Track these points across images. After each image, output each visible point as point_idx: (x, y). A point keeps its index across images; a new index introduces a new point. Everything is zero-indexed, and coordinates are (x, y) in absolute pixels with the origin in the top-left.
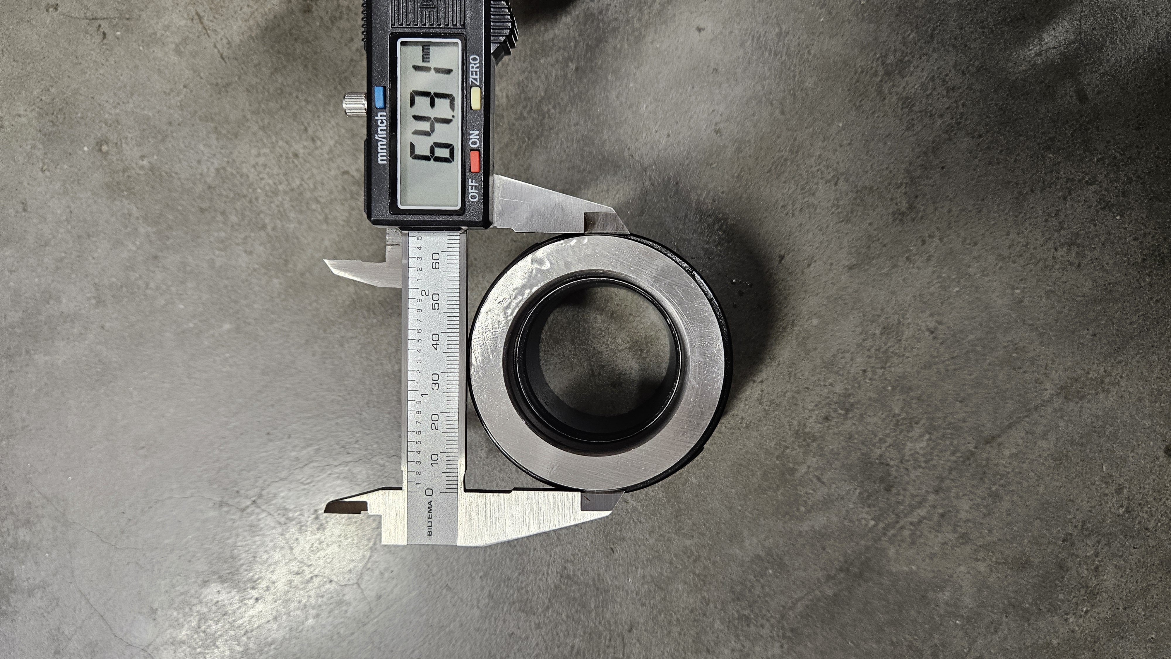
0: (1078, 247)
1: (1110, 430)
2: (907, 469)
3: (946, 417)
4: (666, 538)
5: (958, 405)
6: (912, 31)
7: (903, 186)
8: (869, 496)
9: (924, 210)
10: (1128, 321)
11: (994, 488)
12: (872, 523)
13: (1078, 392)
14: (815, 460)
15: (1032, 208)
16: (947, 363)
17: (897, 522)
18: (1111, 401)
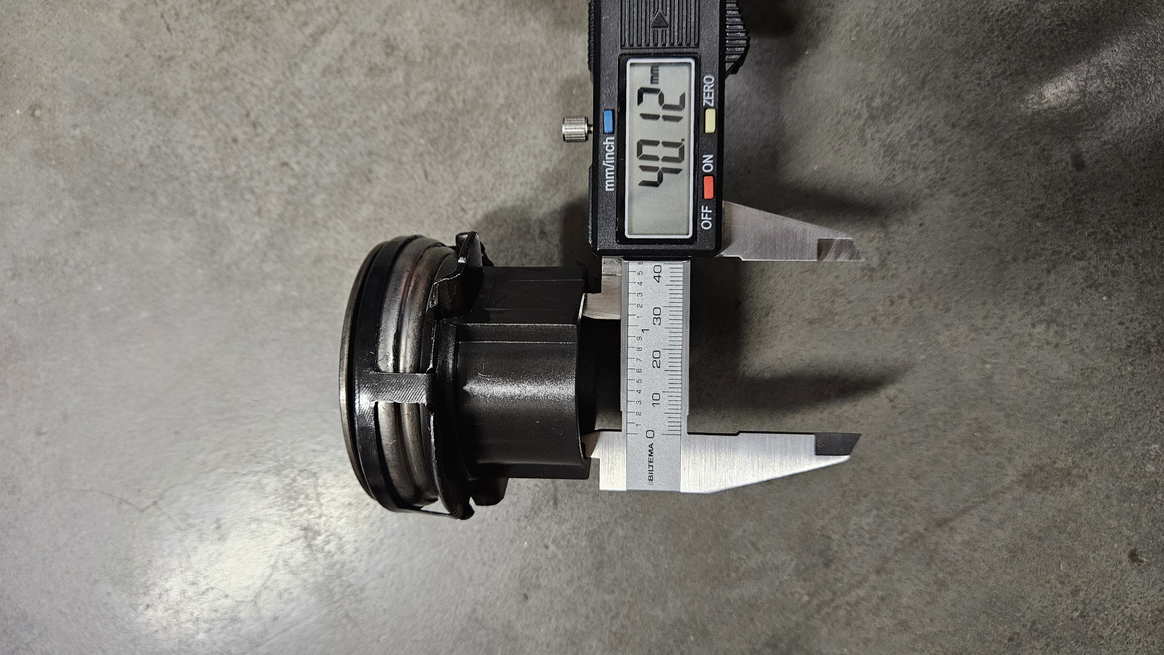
0: (1057, 325)
1: (1071, 526)
2: (850, 545)
3: (896, 494)
4: (585, 590)
5: (912, 482)
6: (903, 75)
7: (876, 241)
8: (807, 569)
9: (896, 269)
10: (1104, 412)
11: (940, 575)
12: (806, 598)
13: (1042, 482)
14: (752, 524)
15: (1012, 278)
16: (905, 435)
17: (833, 600)
18: (1076, 494)
